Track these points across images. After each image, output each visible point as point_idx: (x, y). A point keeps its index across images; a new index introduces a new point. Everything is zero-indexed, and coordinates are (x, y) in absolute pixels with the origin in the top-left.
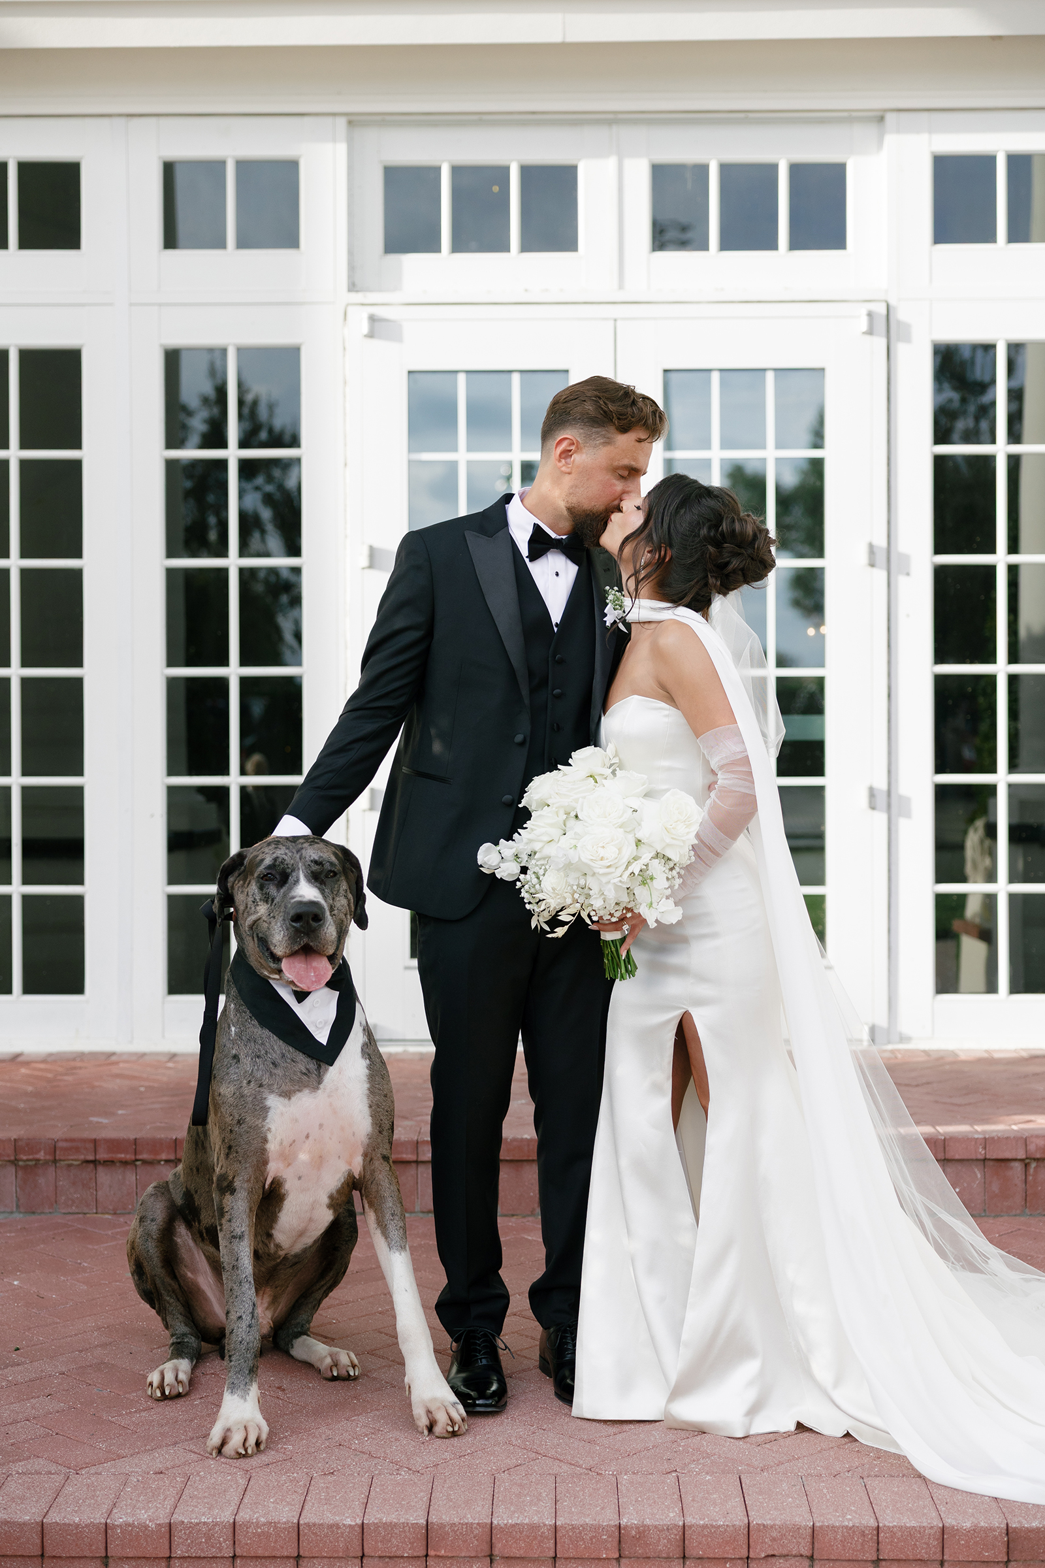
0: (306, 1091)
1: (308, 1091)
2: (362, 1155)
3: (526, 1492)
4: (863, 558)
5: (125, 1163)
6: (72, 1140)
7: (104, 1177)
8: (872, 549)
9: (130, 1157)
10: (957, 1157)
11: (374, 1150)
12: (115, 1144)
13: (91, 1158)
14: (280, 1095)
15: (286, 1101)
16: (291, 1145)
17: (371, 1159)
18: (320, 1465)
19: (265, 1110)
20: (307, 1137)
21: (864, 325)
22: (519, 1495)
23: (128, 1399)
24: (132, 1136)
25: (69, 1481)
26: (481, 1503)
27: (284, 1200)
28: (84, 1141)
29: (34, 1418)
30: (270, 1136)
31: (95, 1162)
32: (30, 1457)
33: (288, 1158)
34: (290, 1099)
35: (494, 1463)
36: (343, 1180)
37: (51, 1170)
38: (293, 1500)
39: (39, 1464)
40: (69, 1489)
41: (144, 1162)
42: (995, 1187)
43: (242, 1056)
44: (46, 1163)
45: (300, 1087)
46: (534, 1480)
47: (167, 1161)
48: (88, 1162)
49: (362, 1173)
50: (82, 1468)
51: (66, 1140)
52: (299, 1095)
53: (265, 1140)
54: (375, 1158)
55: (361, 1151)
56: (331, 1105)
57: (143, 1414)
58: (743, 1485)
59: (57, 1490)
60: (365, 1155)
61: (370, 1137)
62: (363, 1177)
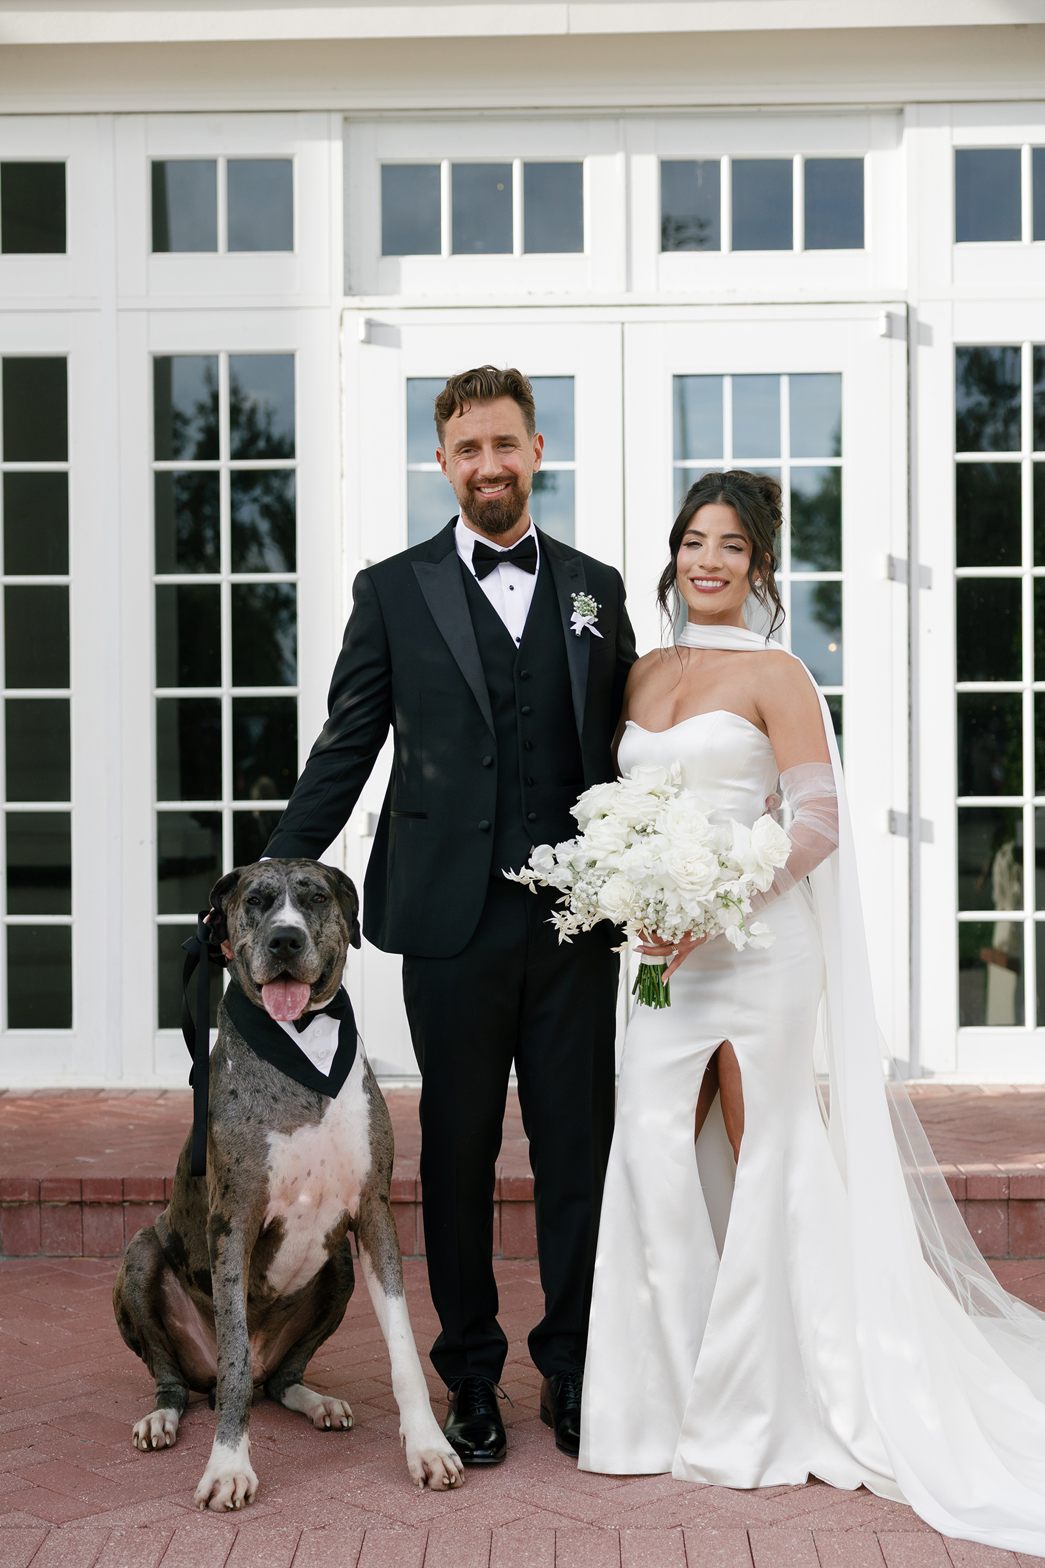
0: (308, 1126)
1: (309, 1126)
2: (360, 1195)
3: (524, 1547)
4: (882, 570)
5: (112, 1204)
6: (57, 1180)
7: (90, 1218)
8: (891, 561)
9: (117, 1198)
10: (979, 1197)
11: (373, 1190)
12: (102, 1185)
13: (77, 1199)
14: (281, 1131)
15: (287, 1137)
16: (293, 1183)
17: (369, 1199)
18: (310, 1519)
19: (266, 1147)
20: (309, 1174)
21: (882, 327)
22: (517, 1551)
23: (113, 1450)
24: (120, 1177)
25: (50, 1535)
26: (477, 1558)
27: (283, 1240)
28: (70, 1181)
29: (15, 1469)
30: (271, 1175)
31: (81, 1204)
32: (10, 1510)
33: (289, 1196)
34: (291, 1135)
35: (492, 1517)
36: (339, 1220)
37: (36, 1212)
38: (282, 1555)
39: (19, 1517)
40: (50, 1544)
41: (132, 1203)
42: (1020, 1229)
43: (240, 1092)
44: (30, 1204)
45: (301, 1121)
46: (532, 1535)
47: (156, 1202)
48: (73, 1203)
49: (359, 1213)
50: (64, 1522)
51: (51, 1180)
52: (300, 1130)
53: (266, 1180)
54: (373, 1198)
55: (359, 1190)
56: (332, 1140)
57: (128, 1466)
58: (751, 1540)
59: (37, 1544)
60: (363, 1195)
61: (369, 1176)
62: (359, 1217)
